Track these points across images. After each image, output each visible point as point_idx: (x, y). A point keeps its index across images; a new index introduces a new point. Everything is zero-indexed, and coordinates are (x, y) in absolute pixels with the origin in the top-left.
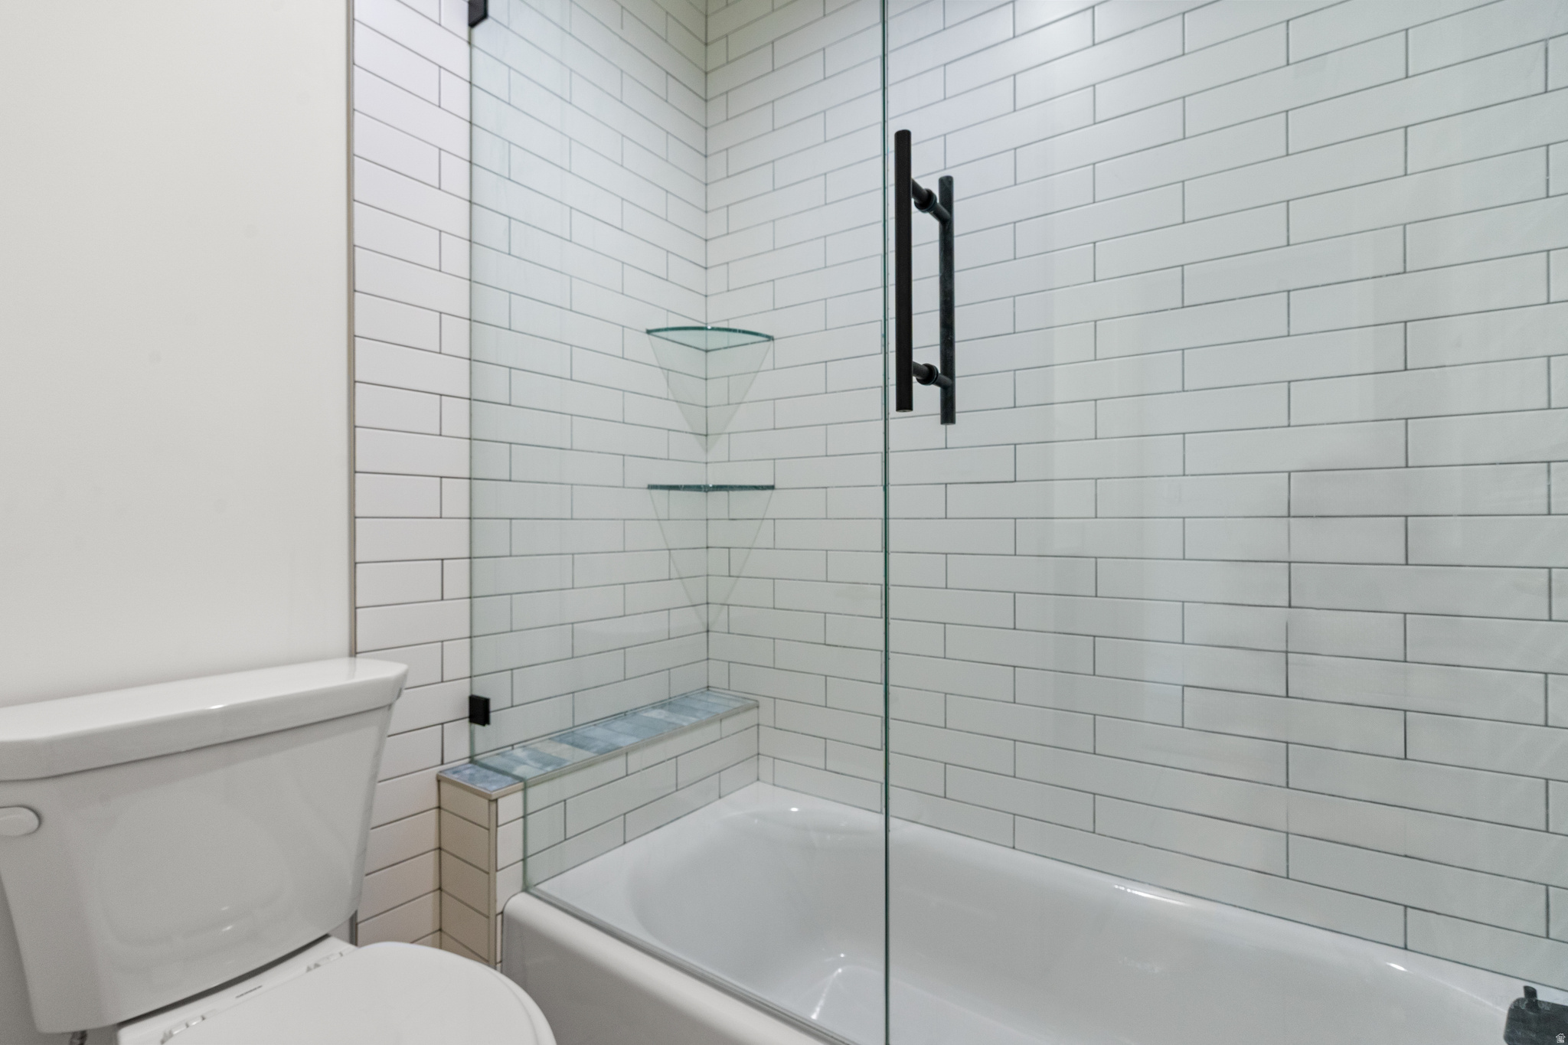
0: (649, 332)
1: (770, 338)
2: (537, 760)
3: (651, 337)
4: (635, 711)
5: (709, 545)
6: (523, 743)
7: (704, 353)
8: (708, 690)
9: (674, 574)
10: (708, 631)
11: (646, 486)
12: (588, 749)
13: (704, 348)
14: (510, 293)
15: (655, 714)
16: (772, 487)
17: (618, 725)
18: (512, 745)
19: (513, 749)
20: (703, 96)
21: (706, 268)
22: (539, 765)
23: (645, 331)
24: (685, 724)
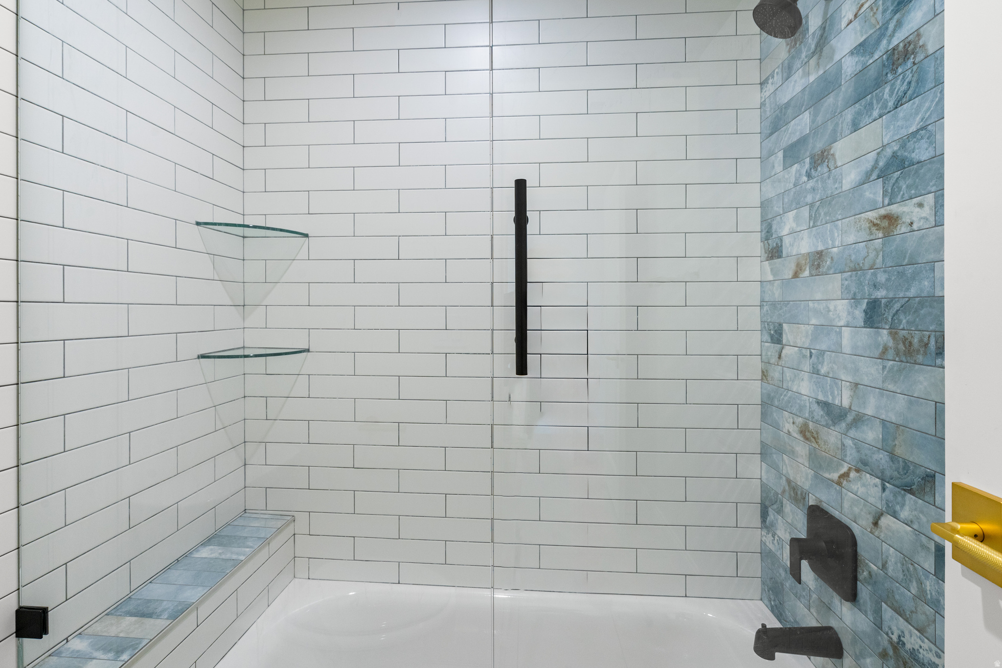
0: (198, 224)
1: (306, 236)
2: (106, 649)
3: (199, 227)
4: (186, 556)
5: (246, 395)
6: (79, 633)
7: (242, 238)
8: (245, 512)
9: (219, 426)
10: (245, 465)
11: (196, 357)
12: (158, 617)
13: (242, 235)
14: (63, 191)
15: (205, 553)
16: (308, 351)
17: (174, 574)
18: (67, 639)
19: (67, 641)
20: (242, 30)
21: (243, 170)
22: (111, 655)
23: (195, 223)
24: (242, 558)
